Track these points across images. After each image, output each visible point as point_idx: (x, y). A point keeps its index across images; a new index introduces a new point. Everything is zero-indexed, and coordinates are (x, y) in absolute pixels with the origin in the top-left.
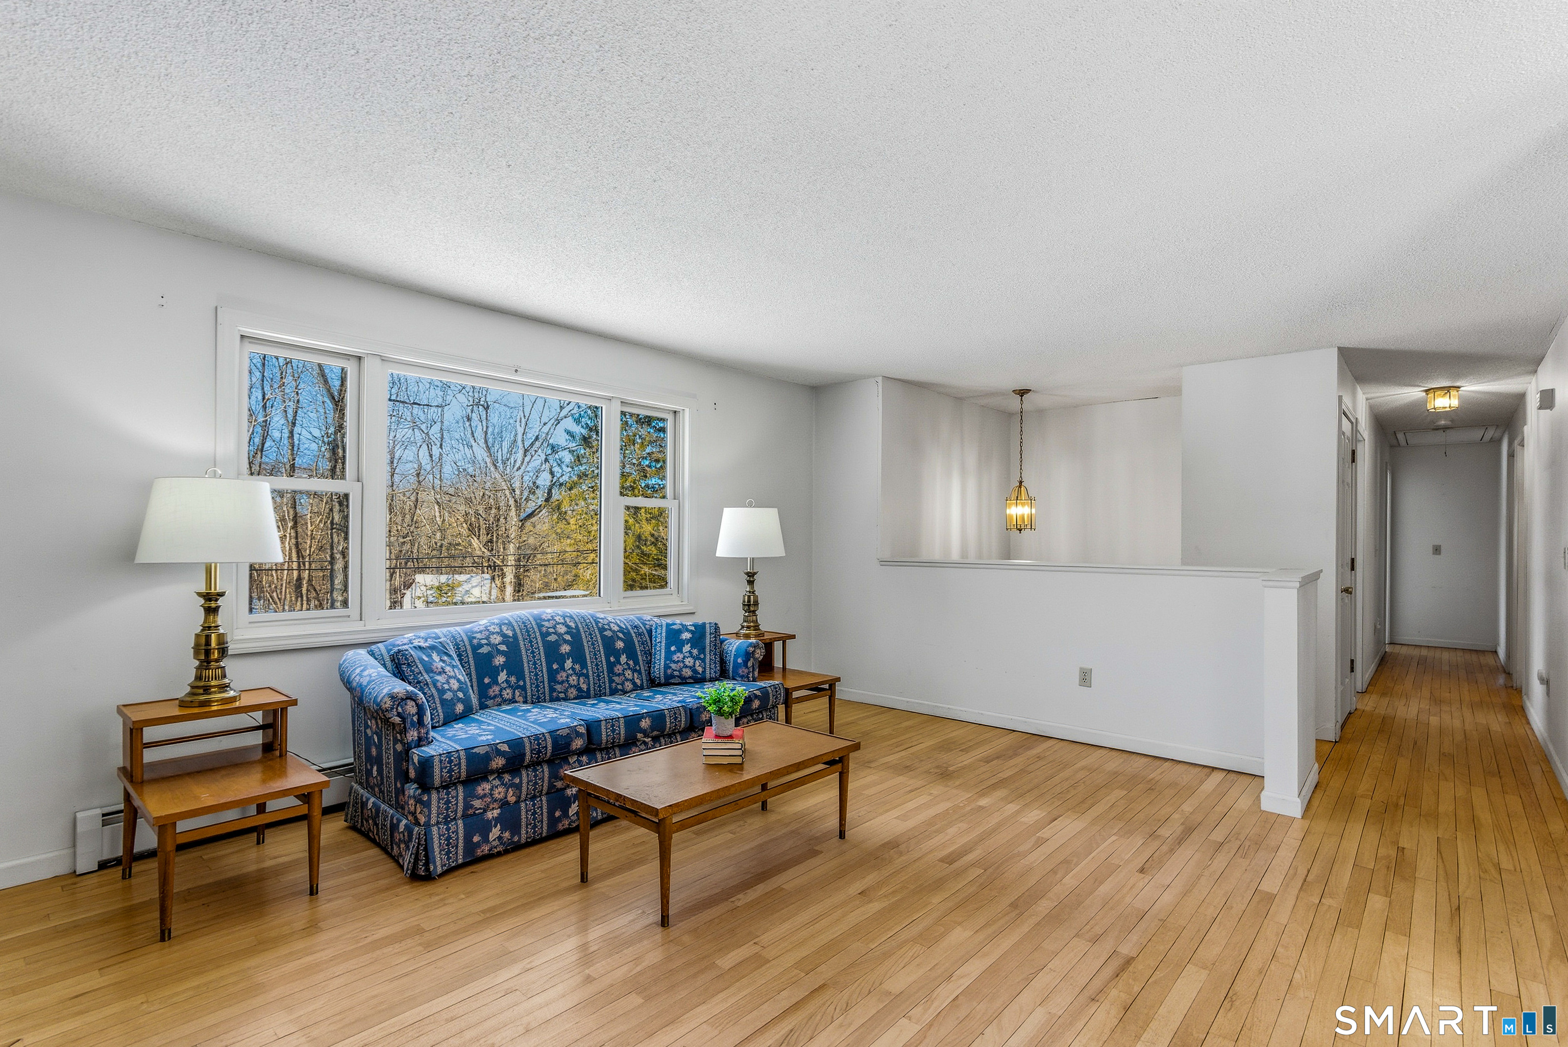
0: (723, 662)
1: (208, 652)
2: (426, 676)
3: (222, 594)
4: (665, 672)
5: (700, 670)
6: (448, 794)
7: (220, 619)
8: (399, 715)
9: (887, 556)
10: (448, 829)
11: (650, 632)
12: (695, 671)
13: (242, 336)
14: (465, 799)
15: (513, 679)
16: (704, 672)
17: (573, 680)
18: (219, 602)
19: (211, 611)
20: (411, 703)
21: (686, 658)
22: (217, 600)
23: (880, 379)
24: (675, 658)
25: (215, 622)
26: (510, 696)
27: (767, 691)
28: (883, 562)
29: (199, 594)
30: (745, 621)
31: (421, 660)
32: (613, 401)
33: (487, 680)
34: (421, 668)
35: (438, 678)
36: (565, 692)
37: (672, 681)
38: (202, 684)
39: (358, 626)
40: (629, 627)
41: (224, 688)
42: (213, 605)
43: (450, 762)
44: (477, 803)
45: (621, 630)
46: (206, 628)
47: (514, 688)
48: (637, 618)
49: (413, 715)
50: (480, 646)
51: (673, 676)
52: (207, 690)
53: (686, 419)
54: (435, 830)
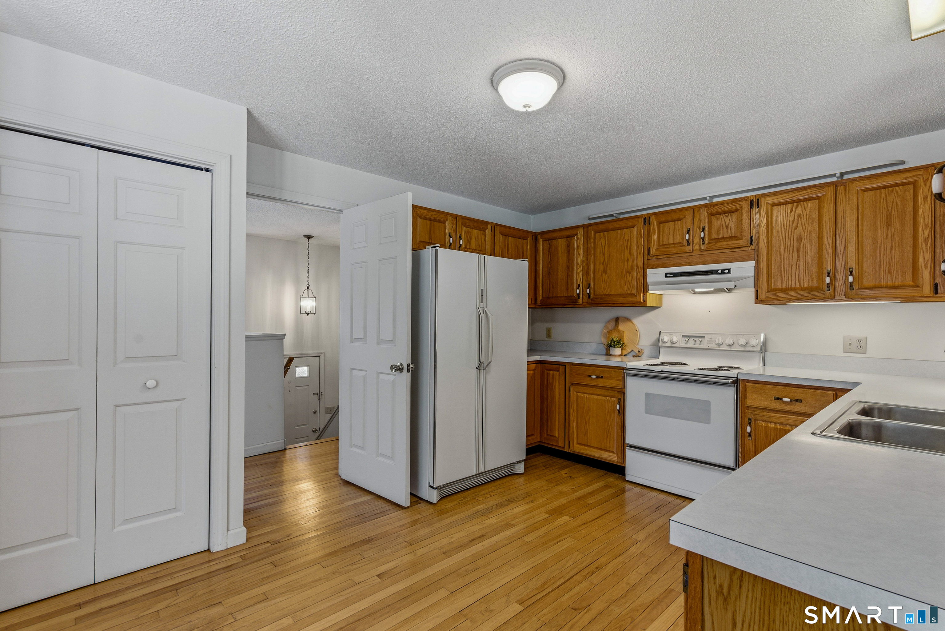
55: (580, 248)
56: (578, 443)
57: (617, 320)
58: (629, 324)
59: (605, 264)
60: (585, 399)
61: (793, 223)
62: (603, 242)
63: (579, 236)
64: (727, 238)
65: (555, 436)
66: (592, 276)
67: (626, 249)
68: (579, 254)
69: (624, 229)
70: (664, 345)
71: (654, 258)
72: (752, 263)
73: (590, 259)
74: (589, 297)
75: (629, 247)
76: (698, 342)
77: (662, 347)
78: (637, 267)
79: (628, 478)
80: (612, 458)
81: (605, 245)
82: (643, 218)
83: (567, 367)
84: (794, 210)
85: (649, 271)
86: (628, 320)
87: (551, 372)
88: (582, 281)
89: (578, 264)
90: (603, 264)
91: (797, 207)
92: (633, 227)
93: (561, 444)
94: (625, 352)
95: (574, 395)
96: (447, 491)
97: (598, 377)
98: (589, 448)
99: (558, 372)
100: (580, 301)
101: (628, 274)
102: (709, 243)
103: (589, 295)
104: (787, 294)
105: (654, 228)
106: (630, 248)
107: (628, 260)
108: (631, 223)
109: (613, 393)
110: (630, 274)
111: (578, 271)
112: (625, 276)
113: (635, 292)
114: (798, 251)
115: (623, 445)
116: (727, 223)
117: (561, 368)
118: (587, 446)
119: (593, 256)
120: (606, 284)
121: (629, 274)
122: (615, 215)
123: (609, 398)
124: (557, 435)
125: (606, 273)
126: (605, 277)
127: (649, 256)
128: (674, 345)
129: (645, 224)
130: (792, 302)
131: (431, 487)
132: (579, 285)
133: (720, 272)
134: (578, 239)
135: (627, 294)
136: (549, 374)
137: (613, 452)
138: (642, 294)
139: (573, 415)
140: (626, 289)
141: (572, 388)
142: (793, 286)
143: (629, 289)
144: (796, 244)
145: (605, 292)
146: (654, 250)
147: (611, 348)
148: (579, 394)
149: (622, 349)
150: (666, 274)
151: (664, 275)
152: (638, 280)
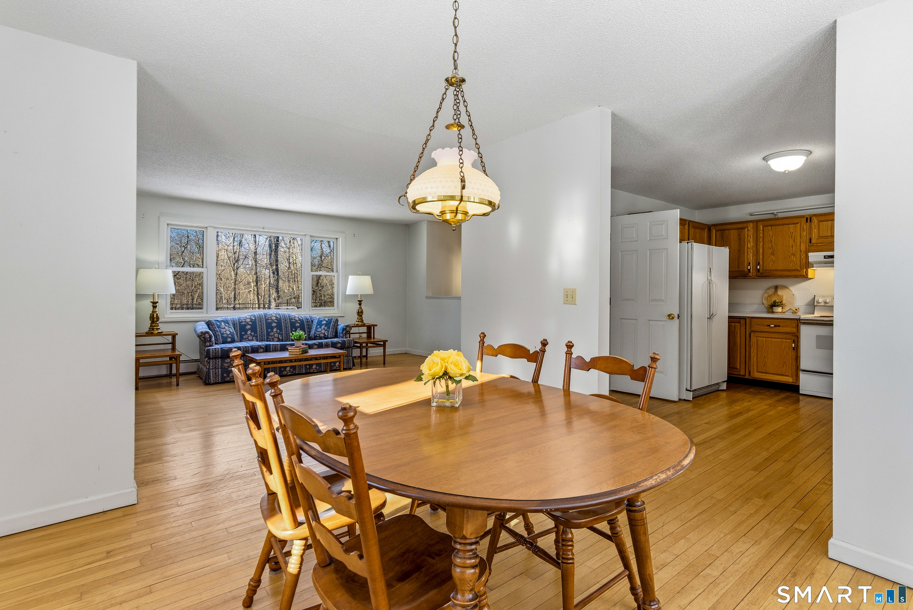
0: (336, 332)
1: (153, 319)
2: (217, 329)
3: (158, 302)
4: (314, 335)
5: (326, 334)
6: (216, 360)
7: (157, 310)
8: (203, 338)
9: (430, 294)
10: (216, 371)
11: (312, 321)
12: (325, 335)
13: (168, 224)
14: (221, 363)
15: (253, 334)
16: (328, 335)
17: (276, 335)
18: (157, 305)
19: (154, 307)
20: (207, 335)
21: (322, 330)
22: (156, 304)
23: (426, 222)
24: (318, 330)
25: (155, 310)
26: (251, 339)
27: (345, 341)
28: (427, 297)
29: (151, 302)
30: (357, 319)
31: (217, 324)
32: (307, 236)
33: (243, 333)
34: (216, 327)
35: (222, 330)
36: (273, 339)
37: (316, 338)
38: (152, 328)
39: (206, 315)
40: (304, 319)
41: (158, 329)
42: (155, 305)
43: (215, 351)
44: (225, 365)
45: (300, 320)
46: (153, 312)
47: (253, 336)
48: (309, 316)
49: (208, 338)
50: (242, 322)
51: (317, 336)
52: (153, 329)
53: (340, 241)
54: (211, 371)
55: (751, 237)
56: (758, 372)
57: (776, 288)
58: (787, 290)
59: (773, 248)
60: (764, 341)
62: (771, 234)
63: (749, 228)
65: (737, 368)
66: (761, 257)
67: (790, 238)
68: (749, 241)
69: (789, 224)
70: (818, 305)
71: (815, 245)
73: (760, 245)
74: (759, 272)
77: (816, 306)
78: (801, 251)
79: (801, 392)
80: (789, 380)
81: (772, 236)
82: (805, 218)
83: (747, 320)
85: (810, 254)
86: (785, 287)
87: (733, 324)
88: (752, 260)
89: (748, 248)
90: (771, 248)
92: (797, 223)
93: (742, 373)
94: (784, 310)
95: (754, 339)
96: (697, 393)
97: (775, 326)
98: (767, 375)
99: (739, 324)
100: (751, 274)
101: (792, 256)
103: (759, 270)
105: (815, 225)
106: (794, 238)
107: (792, 247)
108: (795, 221)
109: (788, 336)
111: (749, 253)
112: (790, 257)
113: (799, 269)
115: (798, 369)
117: (743, 321)
118: (766, 373)
119: (761, 243)
120: (774, 263)
121: (794, 256)
122: (775, 213)
123: (785, 340)
124: (738, 367)
125: (774, 255)
126: (773, 258)
127: (810, 244)
128: (826, 305)
129: (807, 221)
131: (687, 390)
132: (750, 263)
134: (748, 230)
135: (792, 270)
136: (732, 325)
137: (789, 376)
138: (805, 270)
139: (753, 352)
140: (791, 266)
141: (752, 334)
143: (793, 266)
145: (773, 268)
146: (815, 239)
147: (774, 307)
148: (758, 338)
149: (782, 308)
150: (825, 256)
151: (823, 257)
152: (801, 260)
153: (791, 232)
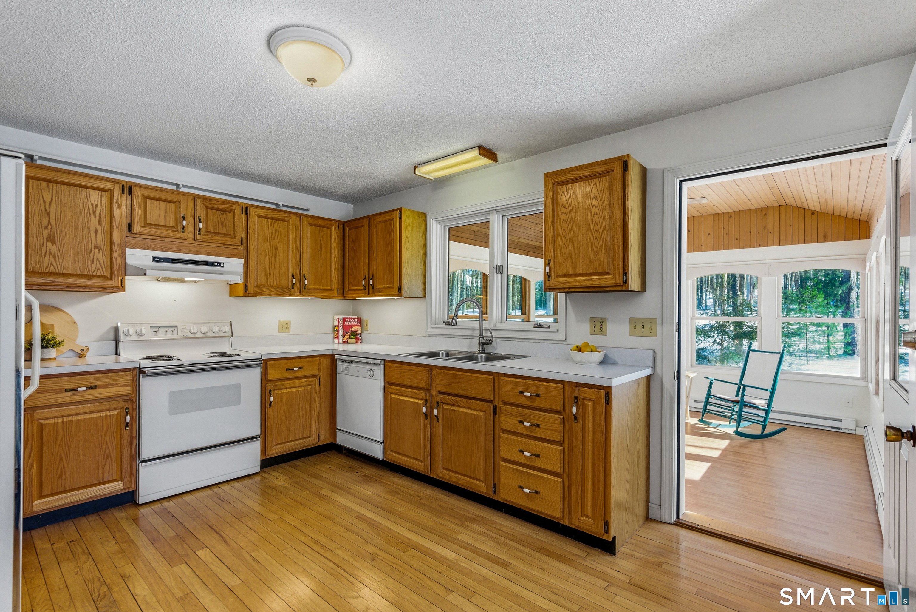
56: (42, 497)
58: (61, 314)
59: (52, 229)
60: (60, 425)
61: (272, 235)
62: (48, 198)
64: (222, 234)
67: (92, 215)
69: (89, 190)
70: (127, 339)
71: (137, 236)
72: (241, 261)
75: (97, 215)
76: (170, 332)
78: (112, 242)
79: (142, 500)
80: (115, 487)
81: (50, 202)
82: (120, 184)
84: (272, 225)
85: (128, 251)
90: (46, 228)
91: (274, 223)
92: (105, 191)
95: (32, 426)
97: (88, 388)
101: (96, 250)
102: (204, 235)
104: (268, 289)
105: (139, 202)
106: (100, 217)
107: (96, 232)
108: (101, 185)
109: (115, 404)
110: (101, 251)
112: (90, 251)
113: (109, 275)
114: (275, 256)
115: (135, 461)
116: (222, 220)
120: (54, 257)
121: (99, 251)
123: (108, 412)
125: (52, 242)
126: (52, 249)
127: (129, 234)
128: (141, 338)
129: (123, 192)
130: (270, 296)
133: (216, 264)
135: (95, 276)
137: (115, 481)
138: (120, 278)
140: (93, 269)
142: (272, 284)
143: (98, 269)
144: (274, 251)
145: (52, 269)
146: (138, 227)
148: (43, 422)
149: (57, 350)
150: (154, 258)
151: (151, 259)
152: (114, 260)
153: (92, 205)
